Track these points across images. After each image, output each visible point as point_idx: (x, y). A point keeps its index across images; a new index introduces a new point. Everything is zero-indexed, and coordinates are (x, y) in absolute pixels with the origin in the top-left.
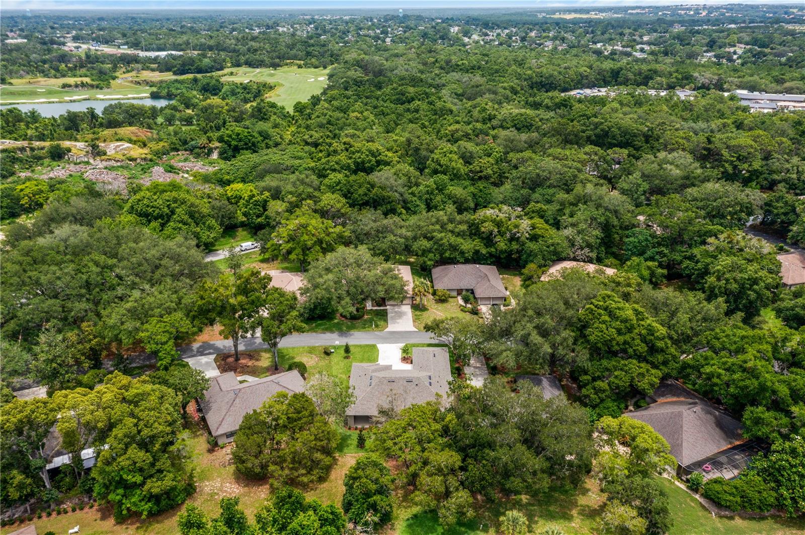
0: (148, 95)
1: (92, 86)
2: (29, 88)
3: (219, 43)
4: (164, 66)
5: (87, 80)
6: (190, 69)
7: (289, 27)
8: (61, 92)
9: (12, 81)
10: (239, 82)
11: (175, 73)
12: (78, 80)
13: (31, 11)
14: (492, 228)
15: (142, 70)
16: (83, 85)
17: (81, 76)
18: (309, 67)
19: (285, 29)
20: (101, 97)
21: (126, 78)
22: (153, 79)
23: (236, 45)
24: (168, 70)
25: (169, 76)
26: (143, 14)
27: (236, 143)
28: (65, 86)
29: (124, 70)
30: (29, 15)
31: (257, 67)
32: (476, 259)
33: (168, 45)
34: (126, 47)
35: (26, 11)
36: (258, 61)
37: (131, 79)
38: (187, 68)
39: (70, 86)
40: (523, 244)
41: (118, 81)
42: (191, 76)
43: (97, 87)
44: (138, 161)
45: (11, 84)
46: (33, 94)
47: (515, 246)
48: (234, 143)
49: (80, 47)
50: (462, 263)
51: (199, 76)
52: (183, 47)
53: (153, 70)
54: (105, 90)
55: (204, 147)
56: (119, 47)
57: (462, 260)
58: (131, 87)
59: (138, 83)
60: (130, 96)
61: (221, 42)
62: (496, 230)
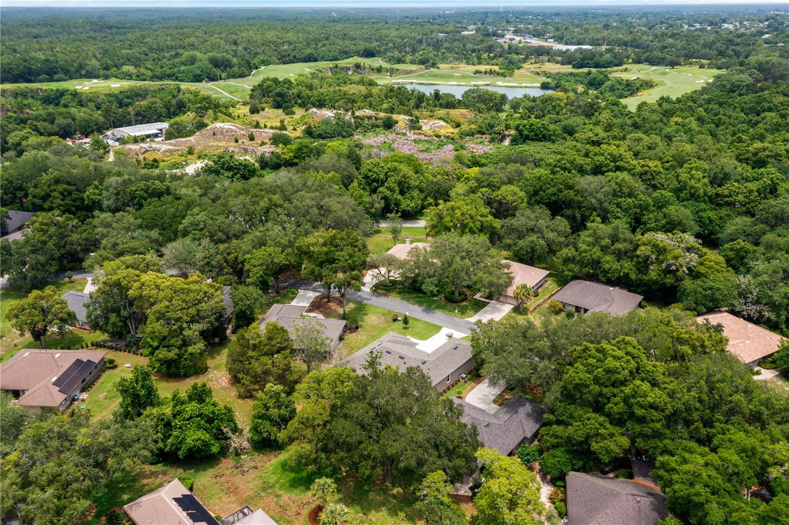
0: (539, 85)
1: (498, 74)
2: (450, 72)
3: (635, 39)
4: (567, 59)
5: (496, 68)
6: (588, 63)
7: (737, 24)
8: (472, 77)
9: (440, 65)
10: (625, 79)
11: (574, 67)
12: (488, 67)
13: (504, 8)
14: (648, 253)
15: (548, 61)
16: (491, 72)
17: (493, 65)
18: (711, 68)
19: (731, 27)
20: (500, 83)
21: (530, 69)
22: (552, 71)
23: (652, 41)
24: (569, 63)
25: (568, 69)
26: (603, 9)
27: (527, 133)
28: (477, 72)
29: (533, 61)
30: (502, 10)
31: (657, 65)
32: (623, 282)
33: (587, 40)
34: (552, 40)
35: (499, 8)
36: (659, 58)
37: (533, 69)
38: (586, 62)
39: (481, 72)
40: (679, 279)
41: (521, 71)
42: (586, 70)
43: (502, 75)
44: (442, 138)
45: (438, 68)
46: (451, 77)
47: (669, 280)
48: (526, 132)
49: (514, 39)
50: (603, 283)
51: (594, 70)
52: (600, 42)
53: (557, 63)
54: (508, 78)
55: (499, 134)
56: (546, 41)
57: (604, 279)
58: (530, 77)
59: (538, 74)
60: (524, 85)
61: (637, 38)
62: (654, 257)
